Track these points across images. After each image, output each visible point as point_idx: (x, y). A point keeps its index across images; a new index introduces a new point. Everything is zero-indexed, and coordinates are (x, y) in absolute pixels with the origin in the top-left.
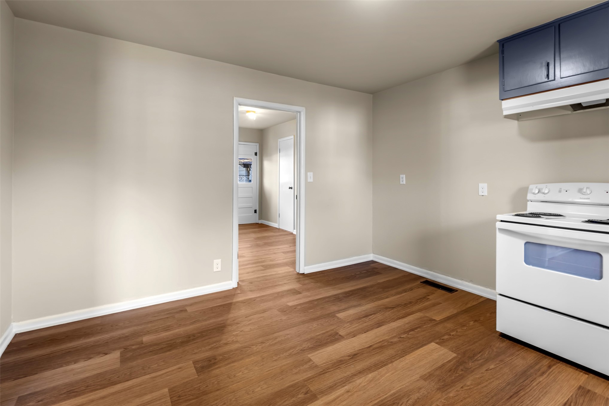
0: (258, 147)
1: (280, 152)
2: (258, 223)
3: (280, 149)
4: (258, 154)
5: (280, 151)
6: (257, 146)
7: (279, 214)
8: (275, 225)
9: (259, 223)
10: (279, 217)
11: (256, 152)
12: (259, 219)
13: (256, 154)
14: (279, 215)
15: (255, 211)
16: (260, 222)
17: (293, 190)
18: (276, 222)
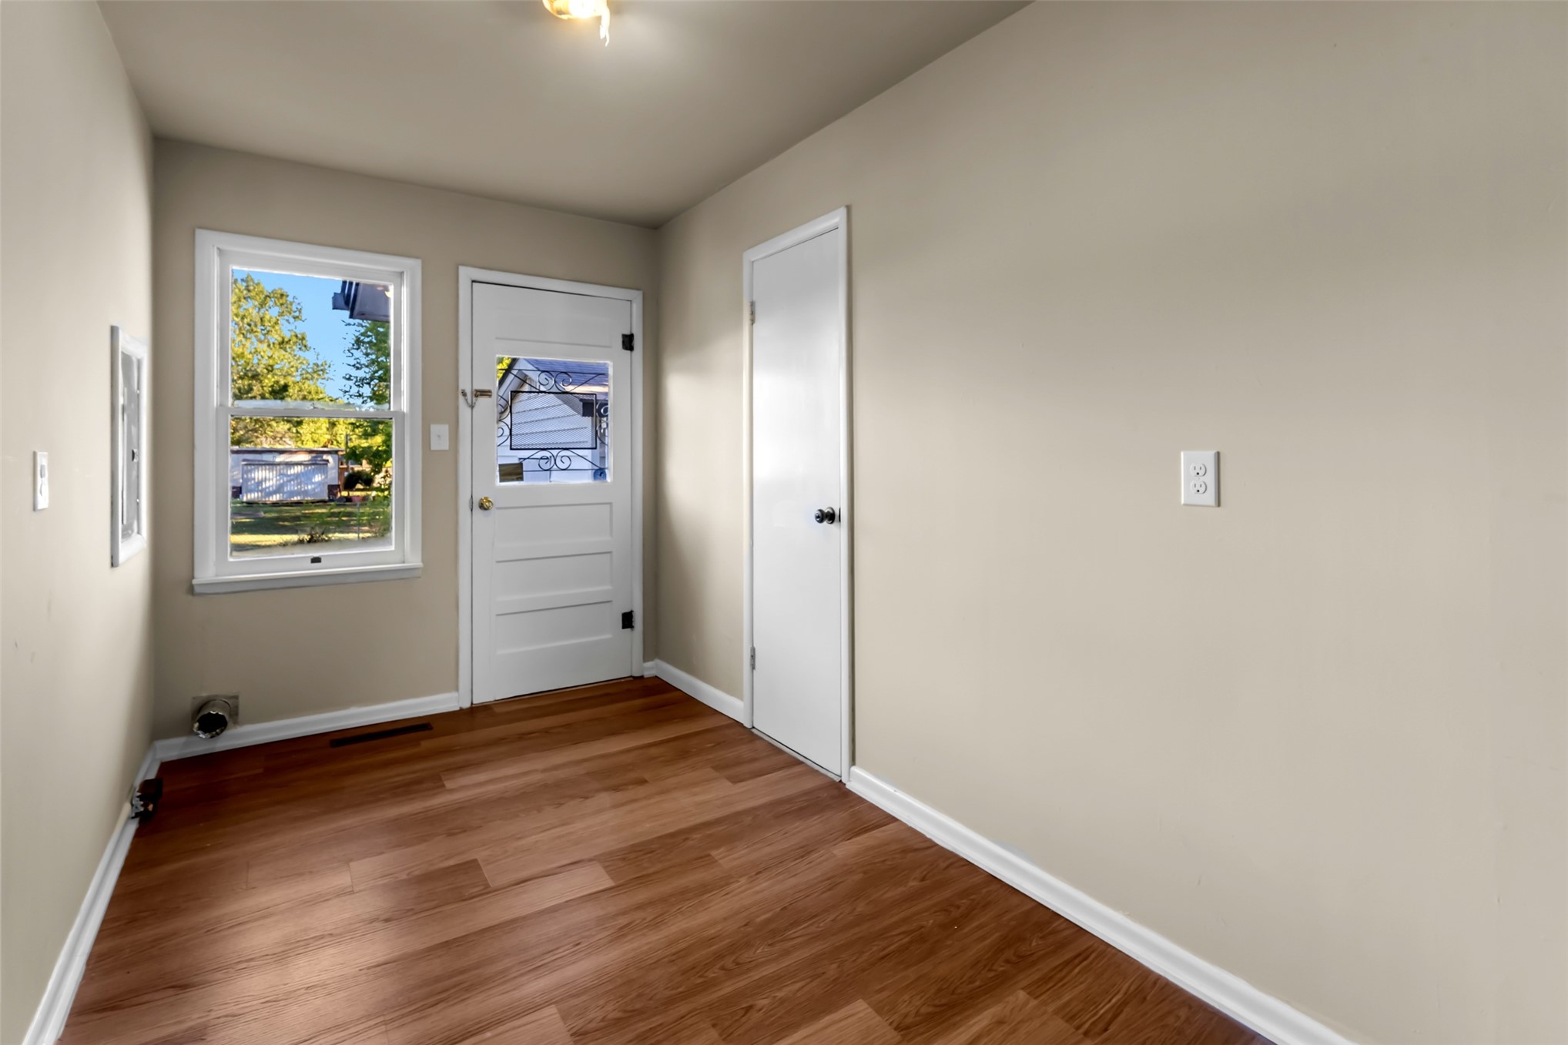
0: (637, 308)
1: (753, 321)
2: (642, 677)
3: (752, 304)
4: (638, 343)
5: (753, 313)
6: (634, 306)
7: (753, 650)
8: (733, 707)
9: (647, 674)
10: (753, 667)
11: (627, 332)
12: (646, 658)
13: (628, 342)
14: (753, 657)
15: (627, 620)
16: (651, 669)
17: (838, 532)
18: (734, 690)
